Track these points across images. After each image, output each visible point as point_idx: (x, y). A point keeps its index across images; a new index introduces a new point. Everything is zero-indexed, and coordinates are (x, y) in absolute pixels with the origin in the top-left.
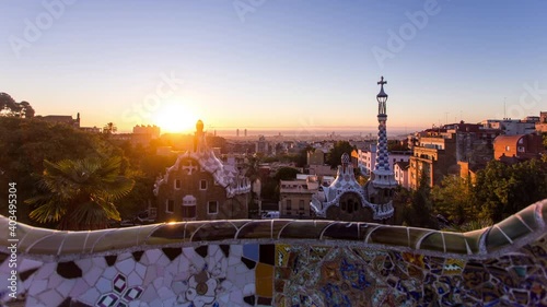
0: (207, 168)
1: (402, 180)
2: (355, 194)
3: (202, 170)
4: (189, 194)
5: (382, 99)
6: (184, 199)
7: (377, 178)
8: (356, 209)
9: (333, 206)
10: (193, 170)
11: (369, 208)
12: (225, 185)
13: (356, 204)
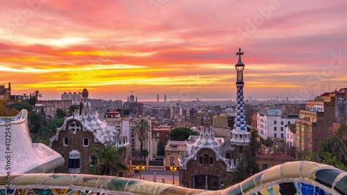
0: (89, 128)
1: (292, 141)
2: (210, 150)
3: (84, 130)
4: (75, 149)
5: (240, 68)
6: (71, 153)
7: (234, 136)
8: (211, 163)
9: (192, 160)
10: (78, 130)
11: (222, 162)
12: (103, 142)
13: (212, 158)
